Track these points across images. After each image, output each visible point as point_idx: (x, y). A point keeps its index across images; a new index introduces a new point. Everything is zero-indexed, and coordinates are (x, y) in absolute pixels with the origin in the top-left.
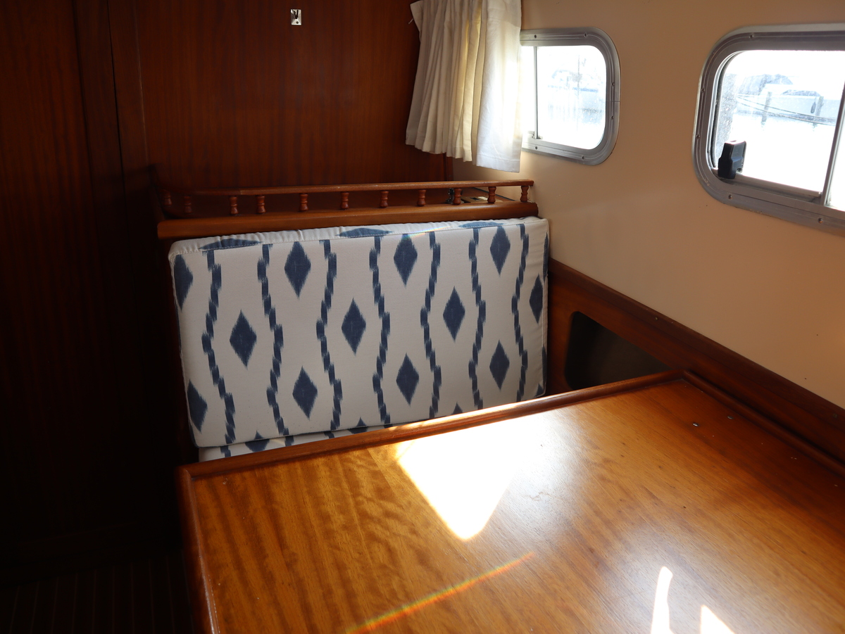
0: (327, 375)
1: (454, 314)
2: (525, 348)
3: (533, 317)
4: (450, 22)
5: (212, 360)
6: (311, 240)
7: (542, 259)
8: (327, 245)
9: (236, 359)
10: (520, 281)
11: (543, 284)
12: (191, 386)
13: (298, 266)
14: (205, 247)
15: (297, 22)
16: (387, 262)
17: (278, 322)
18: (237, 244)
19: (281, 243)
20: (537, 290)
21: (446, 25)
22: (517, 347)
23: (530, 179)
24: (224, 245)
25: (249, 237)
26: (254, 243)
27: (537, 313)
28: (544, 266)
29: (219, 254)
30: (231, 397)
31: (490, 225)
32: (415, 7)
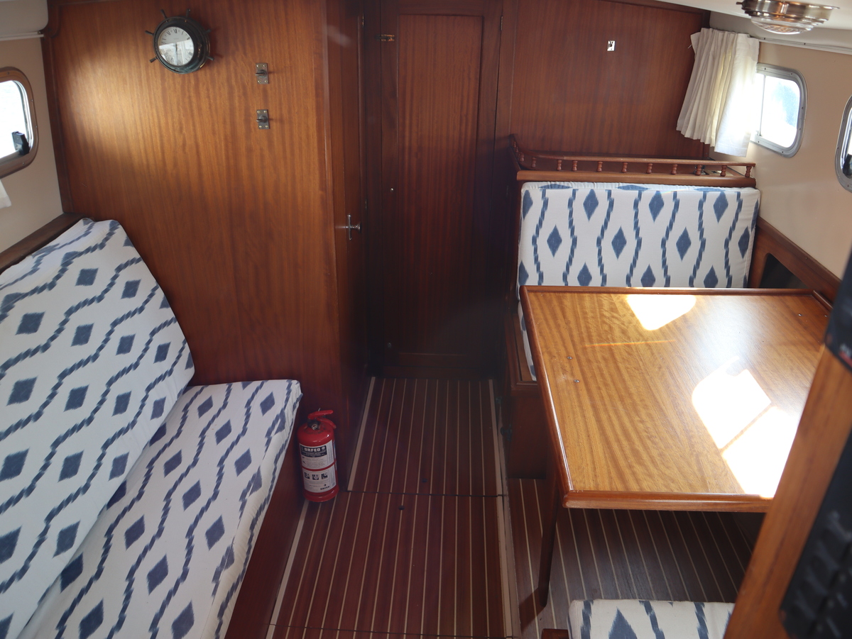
0: (599, 269)
1: (684, 243)
2: (731, 273)
3: (739, 254)
4: (714, 51)
5: (536, 250)
6: (601, 189)
7: (751, 216)
8: (610, 193)
9: (549, 251)
10: (733, 228)
11: (750, 233)
12: (522, 264)
13: (591, 203)
14: (542, 187)
15: (611, 49)
16: (644, 207)
17: (575, 233)
18: (559, 187)
19: (584, 189)
20: (745, 237)
21: (711, 53)
22: (725, 272)
23: (754, 162)
24: (552, 187)
25: (566, 184)
26: (568, 187)
27: (743, 251)
28: (753, 221)
29: (548, 191)
30: (542, 273)
31: (716, 190)
32: (694, 37)
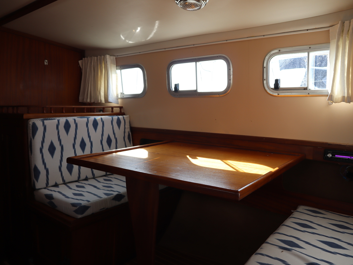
1: (109, 141)
3: (129, 143)
4: (94, 65)
5: (42, 156)
6: (71, 119)
7: (129, 126)
8: (75, 120)
9: (50, 156)
10: (125, 132)
11: (130, 133)
13: (67, 126)
14: (41, 120)
16: (91, 126)
17: (62, 143)
18: (52, 119)
19: (63, 120)
20: (129, 135)
21: (92, 66)
23: (122, 106)
24: (46, 120)
25: (54, 118)
28: (130, 128)
29: (46, 122)
30: (48, 169)
31: (115, 117)
32: (80, 62)
